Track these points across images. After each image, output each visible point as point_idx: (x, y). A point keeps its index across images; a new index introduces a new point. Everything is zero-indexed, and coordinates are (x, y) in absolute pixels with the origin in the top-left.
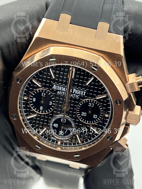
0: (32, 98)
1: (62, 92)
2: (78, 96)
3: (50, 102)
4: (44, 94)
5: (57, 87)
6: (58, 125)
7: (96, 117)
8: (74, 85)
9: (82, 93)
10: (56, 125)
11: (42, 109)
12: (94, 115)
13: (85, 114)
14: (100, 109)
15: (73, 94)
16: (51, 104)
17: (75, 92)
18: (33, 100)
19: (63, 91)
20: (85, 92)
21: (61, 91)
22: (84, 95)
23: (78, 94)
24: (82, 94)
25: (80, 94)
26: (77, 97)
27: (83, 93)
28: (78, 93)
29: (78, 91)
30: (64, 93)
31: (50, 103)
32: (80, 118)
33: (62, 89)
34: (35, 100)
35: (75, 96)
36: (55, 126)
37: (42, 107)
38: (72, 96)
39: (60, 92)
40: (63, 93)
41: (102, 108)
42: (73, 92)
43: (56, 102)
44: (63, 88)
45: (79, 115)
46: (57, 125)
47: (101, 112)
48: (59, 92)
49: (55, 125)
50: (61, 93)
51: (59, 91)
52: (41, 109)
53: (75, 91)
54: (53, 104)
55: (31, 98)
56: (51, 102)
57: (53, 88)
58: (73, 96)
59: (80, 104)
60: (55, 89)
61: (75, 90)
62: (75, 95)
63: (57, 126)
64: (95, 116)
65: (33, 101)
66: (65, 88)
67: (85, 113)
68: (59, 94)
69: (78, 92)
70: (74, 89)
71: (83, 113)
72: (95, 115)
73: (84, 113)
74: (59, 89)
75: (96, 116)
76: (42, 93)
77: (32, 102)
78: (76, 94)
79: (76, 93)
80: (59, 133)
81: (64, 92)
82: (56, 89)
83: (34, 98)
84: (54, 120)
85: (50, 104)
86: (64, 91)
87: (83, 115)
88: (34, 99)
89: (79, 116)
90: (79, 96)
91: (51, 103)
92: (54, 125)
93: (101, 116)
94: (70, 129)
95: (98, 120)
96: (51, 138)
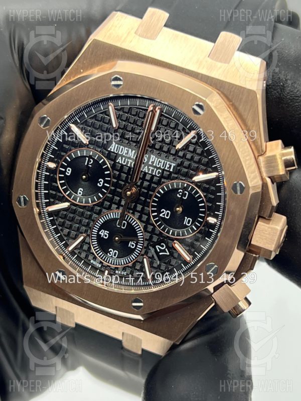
0: (65, 168)
1: (127, 159)
2: (159, 171)
3: (99, 180)
4: (91, 161)
5: (118, 147)
6: (108, 232)
7: (188, 223)
8: (153, 147)
9: (168, 166)
10: (104, 234)
11: (82, 193)
12: (186, 218)
13: (168, 213)
14: (200, 205)
16: (100, 184)
17: (153, 162)
18: (66, 171)
19: (130, 158)
20: (173, 165)
21: (126, 157)
22: (171, 170)
23: (160, 168)
24: (166, 168)
25: (163, 166)
26: (155, 173)
28: (158, 164)
29: (160, 161)
30: (131, 163)
31: (99, 182)
32: (156, 222)
33: (127, 153)
34: (70, 172)
36: (102, 234)
37: (82, 190)
38: (147, 171)
39: (124, 158)
40: (128, 162)
41: (203, 204)
42: (150, 163)
43: (112, 182)
44: (130, 150)
45: (156, 214)
46: (106, 233)
47: (202, 212)
48: (120, 158)
49: (102, 232)
50: (124, 162)
51: (122, 156)
52: (80, 193)
53: (153, 160)
54: (105, 184)
55: (63, 166)
56: (103, 181)
58: (149, 170)
59: (160, 190)
60: (114, 153)
61: (154, 157)
62: (153, 168)
63: (106, 236)
64: (187, 220)
65: (67, 173)
66: (134, 151)
67: (168, 211)
68: (120, 162)
69: (160, 164)
70: (152, 156)
71: (163, 212)
72: (189, 219)
73: (165, 212)
74: (121, 152)
75: (189, 221)
76: (87, 158)
77: (63, 176)
78: (155, 167)
79: (154, 165)
80: (109, 252)
81: (130, 161)
83: (69, 168)
84: (101, 221)
85: (98, 184)
86: (132, 157)
87: (164, 215)
88: (69, 170)
89: (154, 217)
90: (161, 171)
91: (102, 183)
92: (100, 233)
93: (199, 222)
94: (133, 245)
95: (192, 229)
96: (90, 261)
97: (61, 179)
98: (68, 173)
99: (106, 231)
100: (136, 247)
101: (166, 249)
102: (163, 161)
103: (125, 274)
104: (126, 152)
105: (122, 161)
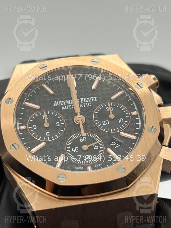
0: (32, 126)
1: (67, 106)
2: (89, 104)
3: (57, 123)
4: (46, 116)
5: (59, 102)
6: (77, 148)
7: (122, 121)
9: (92, 99)
12: (119, 119)
13: (107, 122)
14: (123, 110)
15: (82, 104)
16: (58, 125)
17: (83, 101)
19: (69, 105)
20: (95, 98)
21: (66, 105)
22: (96, 100)
23: (89, 102)
24: (93, 101)
25: (90, 100)
27: (94, 99)
28: (87, 101)
29: (87, 99)
30: (71, 107)
31: (57, 124)
32: (103, 128)
35: (86, 105)
37: (49, 133)
38: (82, 107)
39: (65, 106)
41: (124, 108)
42: (82, 102)
43: (64, 121)
44: (67, 101)
45: (100, 125)
47: (126, 112)
48: (63, 107)
49: (73, 149)
50: (67, 108)
51: (64, 106)
52: (48, 135)
53: (83, 100)
54: (61, 124)
55: (29, 126)
57: (54, 106)
58: (83, 105)
59: (96, 112)
61: (83, 98)
63: (77, 150)
66: (69, 101)
68: (64, 109)
69: (88, 100)
70: (81, 98)
71: (104, 122)
73: (105, 122)
74: (62, 104)
75: (121, 120)
76: (43, 116)
77: (32, 130)
78: (86, 102)
79: (85, 102)
80: (84, 158)
81: (70, 106)
82: (59, 104)
84: (70, 143)
86: (70, 103)
87: (105, 123)
88: (35, 126)
89: (100, 127)
90: (90, 103)
91: (59, 124)
93: (129, 118)
94: (97, 147)
95: (126, 123)
96: (75, 168)
97: (32, 133)
98: (35, 128)
99: (75, 148)
100: (99, 147)
101: (117, 144)
102: (89, 98)
103: (101, 165)
104: (64, 103)
105: (65, 108)
